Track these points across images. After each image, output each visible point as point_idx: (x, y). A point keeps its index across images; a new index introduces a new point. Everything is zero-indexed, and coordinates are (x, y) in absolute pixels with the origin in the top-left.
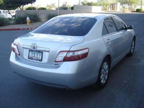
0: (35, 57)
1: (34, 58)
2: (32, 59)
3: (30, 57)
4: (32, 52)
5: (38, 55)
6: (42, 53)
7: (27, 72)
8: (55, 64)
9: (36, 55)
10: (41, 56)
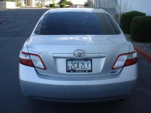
0: (80, 67)
1: (77, 69)
2: (74, 71)
3: (70, 69)
4: (73, 62)
5: (83, 64)
6: (91, 60)
7: (68, 92)
8: (112, 72)
9: (80, 65)
10: (90, 65)
